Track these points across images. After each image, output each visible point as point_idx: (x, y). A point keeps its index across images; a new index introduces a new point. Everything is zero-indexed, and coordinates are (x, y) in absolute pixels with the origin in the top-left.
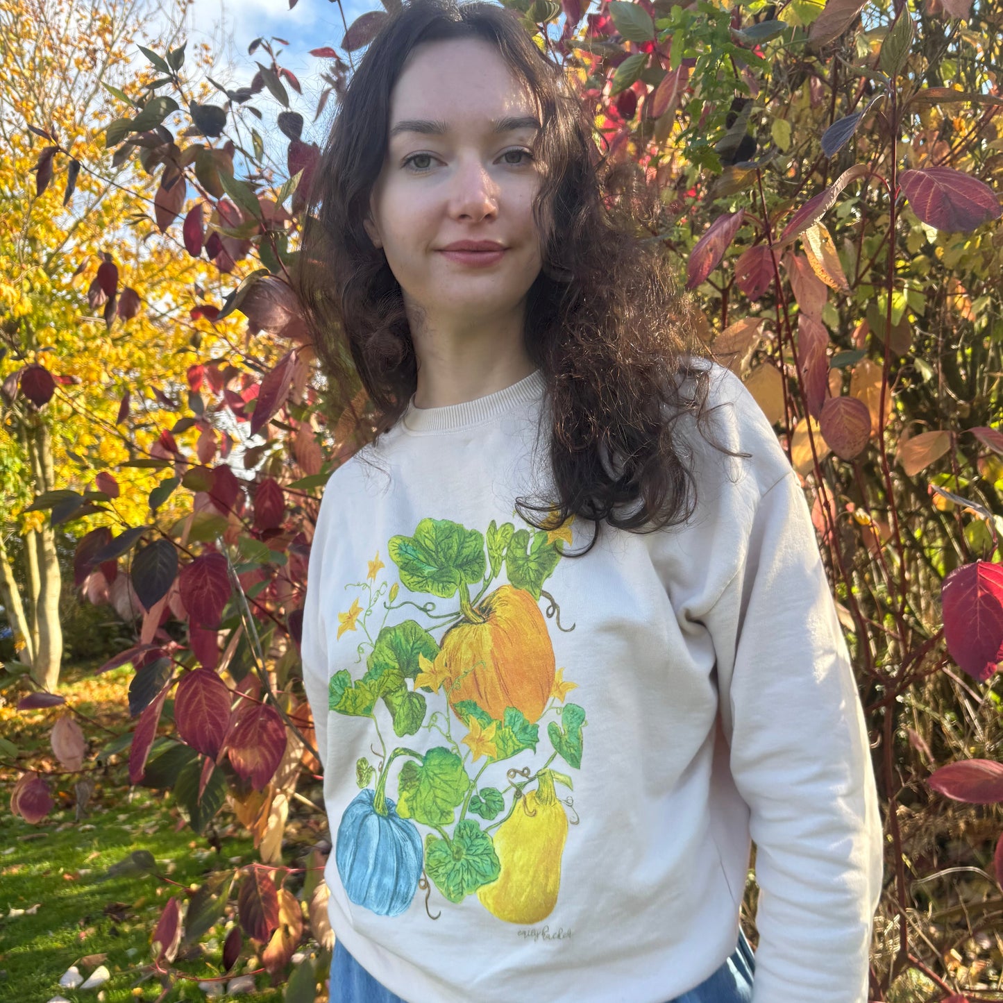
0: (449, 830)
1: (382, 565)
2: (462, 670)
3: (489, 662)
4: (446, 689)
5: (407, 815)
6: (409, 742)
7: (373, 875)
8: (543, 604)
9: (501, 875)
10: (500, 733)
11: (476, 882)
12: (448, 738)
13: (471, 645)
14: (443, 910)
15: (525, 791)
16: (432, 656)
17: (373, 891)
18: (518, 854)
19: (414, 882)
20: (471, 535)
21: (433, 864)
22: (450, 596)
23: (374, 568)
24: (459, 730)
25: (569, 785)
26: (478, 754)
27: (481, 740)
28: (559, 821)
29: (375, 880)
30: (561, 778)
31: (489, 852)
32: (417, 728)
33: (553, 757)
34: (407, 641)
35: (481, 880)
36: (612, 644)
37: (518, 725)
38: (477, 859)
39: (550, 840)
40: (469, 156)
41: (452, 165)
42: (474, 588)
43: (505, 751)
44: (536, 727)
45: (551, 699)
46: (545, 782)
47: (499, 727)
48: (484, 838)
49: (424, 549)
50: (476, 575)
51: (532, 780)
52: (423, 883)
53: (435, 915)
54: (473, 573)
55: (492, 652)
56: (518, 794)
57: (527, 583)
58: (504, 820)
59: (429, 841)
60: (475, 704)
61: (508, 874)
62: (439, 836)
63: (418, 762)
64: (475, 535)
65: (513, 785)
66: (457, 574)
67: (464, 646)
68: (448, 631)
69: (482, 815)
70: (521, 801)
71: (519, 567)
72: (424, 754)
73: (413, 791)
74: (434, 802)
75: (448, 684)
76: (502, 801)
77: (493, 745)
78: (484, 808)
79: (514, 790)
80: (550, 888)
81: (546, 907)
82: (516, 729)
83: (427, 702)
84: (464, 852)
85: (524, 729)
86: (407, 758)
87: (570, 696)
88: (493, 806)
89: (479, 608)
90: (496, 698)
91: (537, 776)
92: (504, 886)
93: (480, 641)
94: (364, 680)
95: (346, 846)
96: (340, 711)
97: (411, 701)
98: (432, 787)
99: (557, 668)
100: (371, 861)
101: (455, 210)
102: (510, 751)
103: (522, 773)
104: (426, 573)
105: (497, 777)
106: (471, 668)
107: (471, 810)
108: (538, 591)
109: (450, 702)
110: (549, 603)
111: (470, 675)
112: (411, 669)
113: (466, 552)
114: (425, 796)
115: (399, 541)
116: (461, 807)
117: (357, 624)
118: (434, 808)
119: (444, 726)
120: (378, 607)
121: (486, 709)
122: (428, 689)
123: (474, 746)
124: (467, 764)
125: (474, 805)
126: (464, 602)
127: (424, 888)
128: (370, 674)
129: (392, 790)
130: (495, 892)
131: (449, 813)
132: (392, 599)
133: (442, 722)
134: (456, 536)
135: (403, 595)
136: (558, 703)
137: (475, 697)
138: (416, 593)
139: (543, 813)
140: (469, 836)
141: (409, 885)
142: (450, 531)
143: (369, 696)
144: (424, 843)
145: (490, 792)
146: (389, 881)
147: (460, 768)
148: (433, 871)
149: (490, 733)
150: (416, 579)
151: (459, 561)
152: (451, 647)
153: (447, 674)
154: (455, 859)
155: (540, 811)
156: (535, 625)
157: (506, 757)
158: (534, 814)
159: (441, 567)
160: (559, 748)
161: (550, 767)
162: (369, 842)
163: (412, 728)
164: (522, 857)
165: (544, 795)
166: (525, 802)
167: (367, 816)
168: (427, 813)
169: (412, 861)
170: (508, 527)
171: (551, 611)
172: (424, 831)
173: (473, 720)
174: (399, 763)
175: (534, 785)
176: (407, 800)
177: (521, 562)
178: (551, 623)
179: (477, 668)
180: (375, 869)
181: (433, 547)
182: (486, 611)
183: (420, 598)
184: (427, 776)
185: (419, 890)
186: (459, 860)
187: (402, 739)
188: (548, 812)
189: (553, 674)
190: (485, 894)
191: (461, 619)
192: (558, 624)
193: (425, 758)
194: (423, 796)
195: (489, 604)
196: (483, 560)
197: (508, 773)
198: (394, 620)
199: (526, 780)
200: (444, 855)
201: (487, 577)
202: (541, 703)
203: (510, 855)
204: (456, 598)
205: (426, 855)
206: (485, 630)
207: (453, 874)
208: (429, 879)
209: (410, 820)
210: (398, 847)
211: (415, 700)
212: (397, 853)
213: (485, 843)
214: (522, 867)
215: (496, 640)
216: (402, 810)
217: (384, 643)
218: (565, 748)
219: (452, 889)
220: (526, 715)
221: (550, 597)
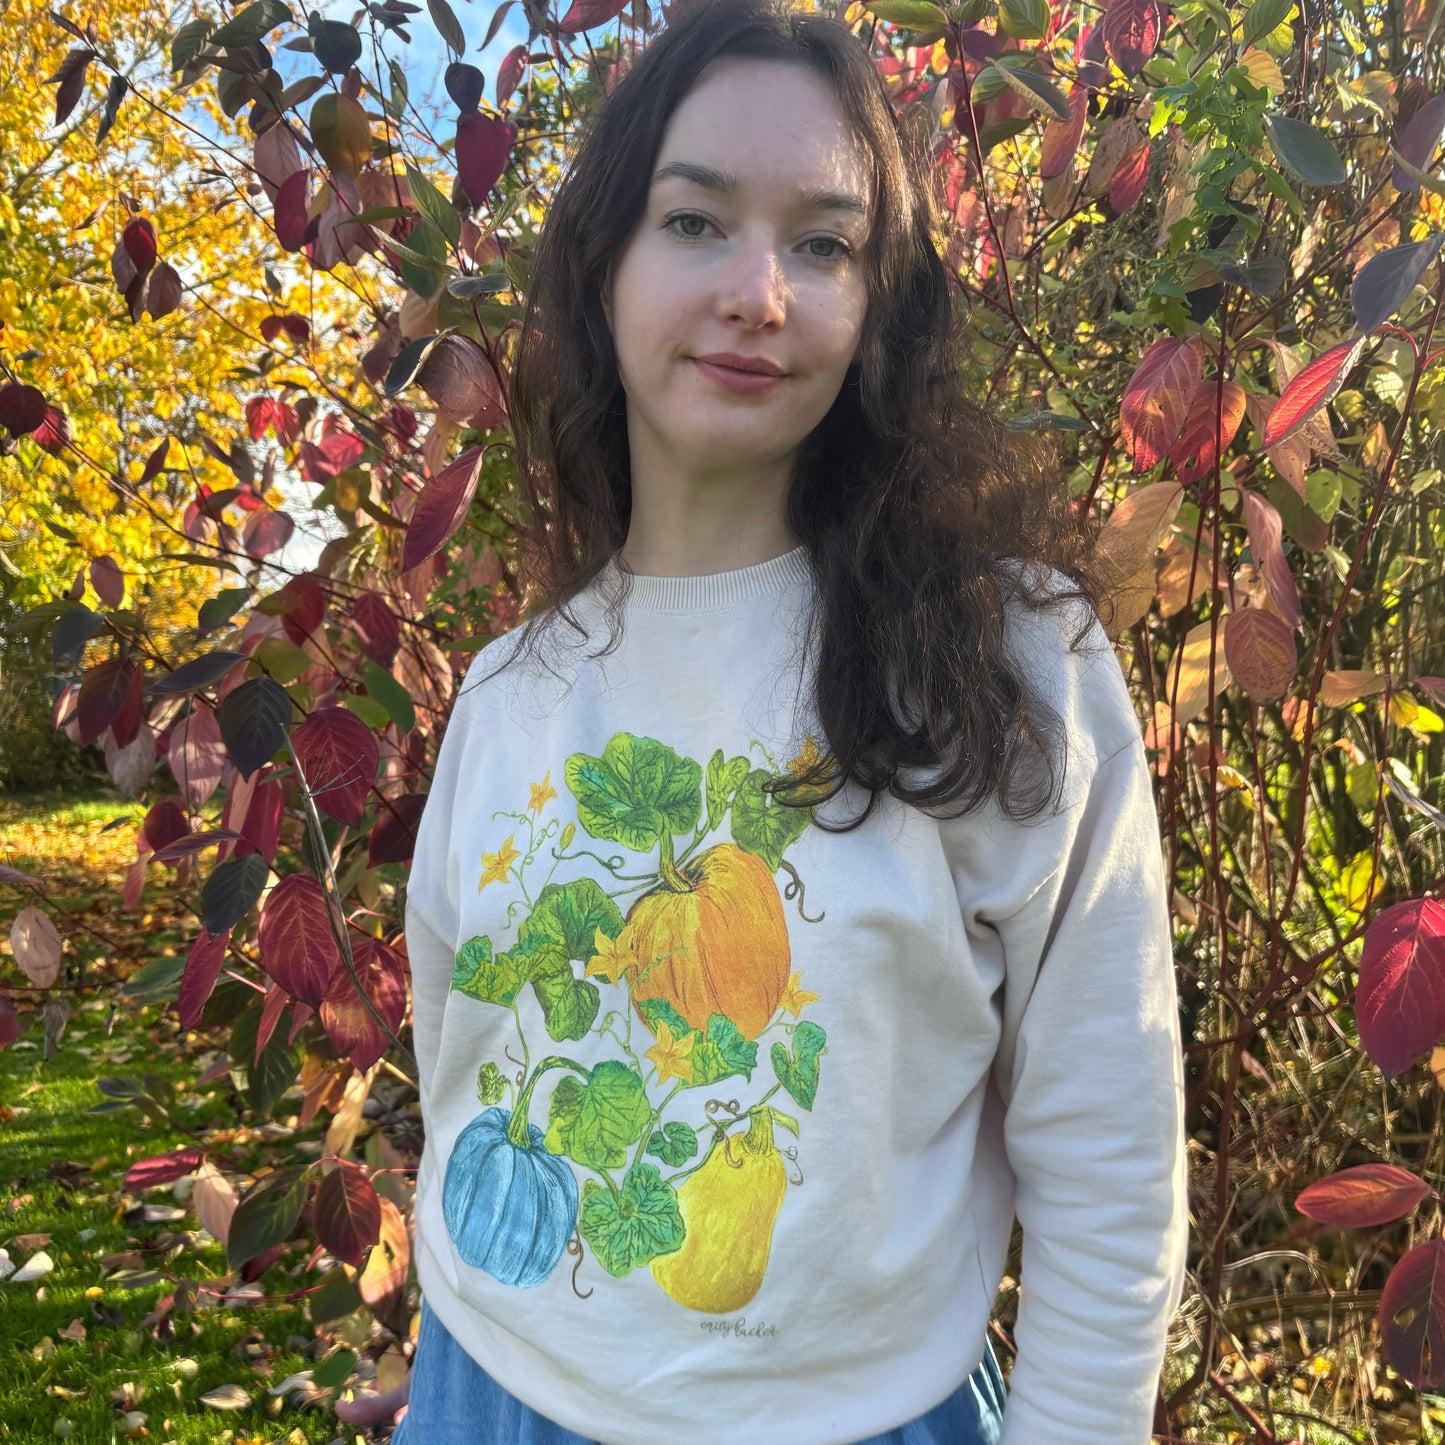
0: (618, 1176)
1: (553, 794)
2: (654, 956)
3: (692, 949)
4: (629, 981)
5: (560, 1150)
6: (570, 1049)
7: (499, 1228)
8: (782, 878)
9: (685, 1244)
10: (699, 1047)
11: (650, 1249)
12: (627, 1048)
13: (669, 922)
14: (596, 1286)
15: (729, 1132)
16: (613, 932)
17: (498, 1250)
18: (711, 1217)
19: (560, 1243)
20: (684, 764)
21: (591, 1220)
22: (647, 849)
23: (540, 796)
24: (641, 1038)
25: (794, 1131)
26: (665, 1074)
27: (671, 1055)
28: (775, 1177)
29: (502, 1236)
30: (784, 1119)
31: (671, 1210)
32: (584, 1032)
33: (775, 1090)
34: (581, 908)
35: (656, 1249)
36: (871, 944)
37: (727, 1041)
38: (653, 1219)
39: (758, 1203)
40: (760, 233)
41: (732, 239)
42: (681, 842)
43: (704, 1074)
44: (754, 1047)
45: (779, 1011)
46: (759, 1122)
47: (699, 1040)
48: (666, 1191)
49: (614, 777)
50: (686, 824)
51: (741, 1118)
52: (573, 1246)
53: (584, 1291)
54: (682, 819)
55: (698, 935)
56: (719, 1136)
57: (762, 846)
58: (696, 1169)
59: (588, 1189)
60: (668, 1005)
61: (695, 1242)
62: (602, 1184)
63: (581, 1079)
64: (689, 765)
65: (713, 1121)
66: (659, 818)
67: (659, 923)
68: (639, 900)
69: (664, 1159)
70: (721, 1146)
71: (751, 822)
72: (590, 1069)
73: (570, 1118)
74: (600, 1136)
75: (633, 974)
76: (694, 1142)
77: (687, 1063)
78: (668, 1150)
79: (714, 1129)
80: (753, 1267)
81: (745, 1291)
82: (724, 1045)
83: (601, 997)
84: (636, 1208)
85: (736, 1047)
86: (565, 1072)
87: (807, 1012)
88: (680, 1146)
89: (685, 871)
90: (699, 999)
91: (749, 1113)
92: (688, 1261)
93: (682, 917)
94: (510, 955)
95: (460, 1183)
96: (468, 993)
97: (578, 993)
98: (598, 1115)
99: (793, 970)
100: (498, 1209)
101: (725, 307)
102: (712, 1075)
103: (727, 1108)
104: (614, 814)
105: (690, 1108)
106: (666, 954)
107: (650, 1152)
108: (775, 860)
109: (632, 999)
110: (790, 879)
111: (664, 965)
112: (583, 948)
113: (674, 788)
114: (588, 1126)
115: (580, 763)
116: (635, 1146)
117: (509, 873)
118: (599, 1144)
119: (622, 1033)
120: (543, 854)
121: (683, 1014)
122: (604, 979)
123: (660, 1064)
124: (649, 1088)
125: (654, 1144)
126: (666, 861)
127: (574, 1252)
128: (521, 947)
129: (539, 1112)
130: (674, 1266)
131: (619, 1153)
132: (565, 845)
133: (618, 1026)
134: (661, 764)
135: (581, 841)
136: (789, 1019)
137: (669, 995)
138: (600, 840)
139: (753, 1164)
140: (645, 1185)
141: (553, 1246)
142: (653, 754)
143: (513, 978)
144: (581, 1191)
145: (677, 1129)
146: (523, 1239)
147: (639, 1092)
148: (591, 1231)
149: (686, 1046)
150: (600, 820)
151: (663, 800)
152: (641, 921)
153: (633, 960)
154: (622, 1217)
155: (748, 1161)
156: (766, 906)
157: (706, 1082)
158: (740, 1164)
159: (637, 807)
160: (785, 1079)
161: (770, 1102)
162: (497, 1179)
163: (577, 1031)
164: (718, 1221)
165: (757, 1140)
166: (728, 1147)
167: (495, 1146)
168: (589, 1150)
169: (561, 1212)
170: (741, 763)
171: (791, 890)
172: (582, 1174)
173: (663, 1026)
174: (553, 1077)
175: (745, 1125)
176: (560, 1130)
177: (754, 815)
178: (790, 907)
179: (675, 956)
180: (503, 1219)
181: (628, 776)
182: (694, 876)
183: (604, 848)
184: (593, 1099)
185: (566, 1254)
186: (628, 1218)
187: (559, 1045)
188: (760, 1163)
189: (786, 978)
190: (661, 1268)
191: (659, 885)
192: (801, 909)
193: (592, 1075)
194: (585, 1127)
195: (698, 866)
196: (698, 803)
197: (707, 1105)
198: (565, 875)
199: (733, 1117)
200: (608, 1210)
201: (700, 829)
202: (764, 1013)
203: (700, 1218)
204: (655, 853)
205: (582, 1208)
206: (691, 903)
207: (617, 1239)
208: (583, 1241)
209: (564, 1158)
210: (542, 1192)
211: (584, 993)
212: (539, 1200)
213: (666, 1197)
214: (716, 1236)
215: (704, 918)
216: (553, 1143)
217: (547, 906)
218: (793, 1080)
219: (614, 1257)
220: (740, 1028)
221: (792, 871)
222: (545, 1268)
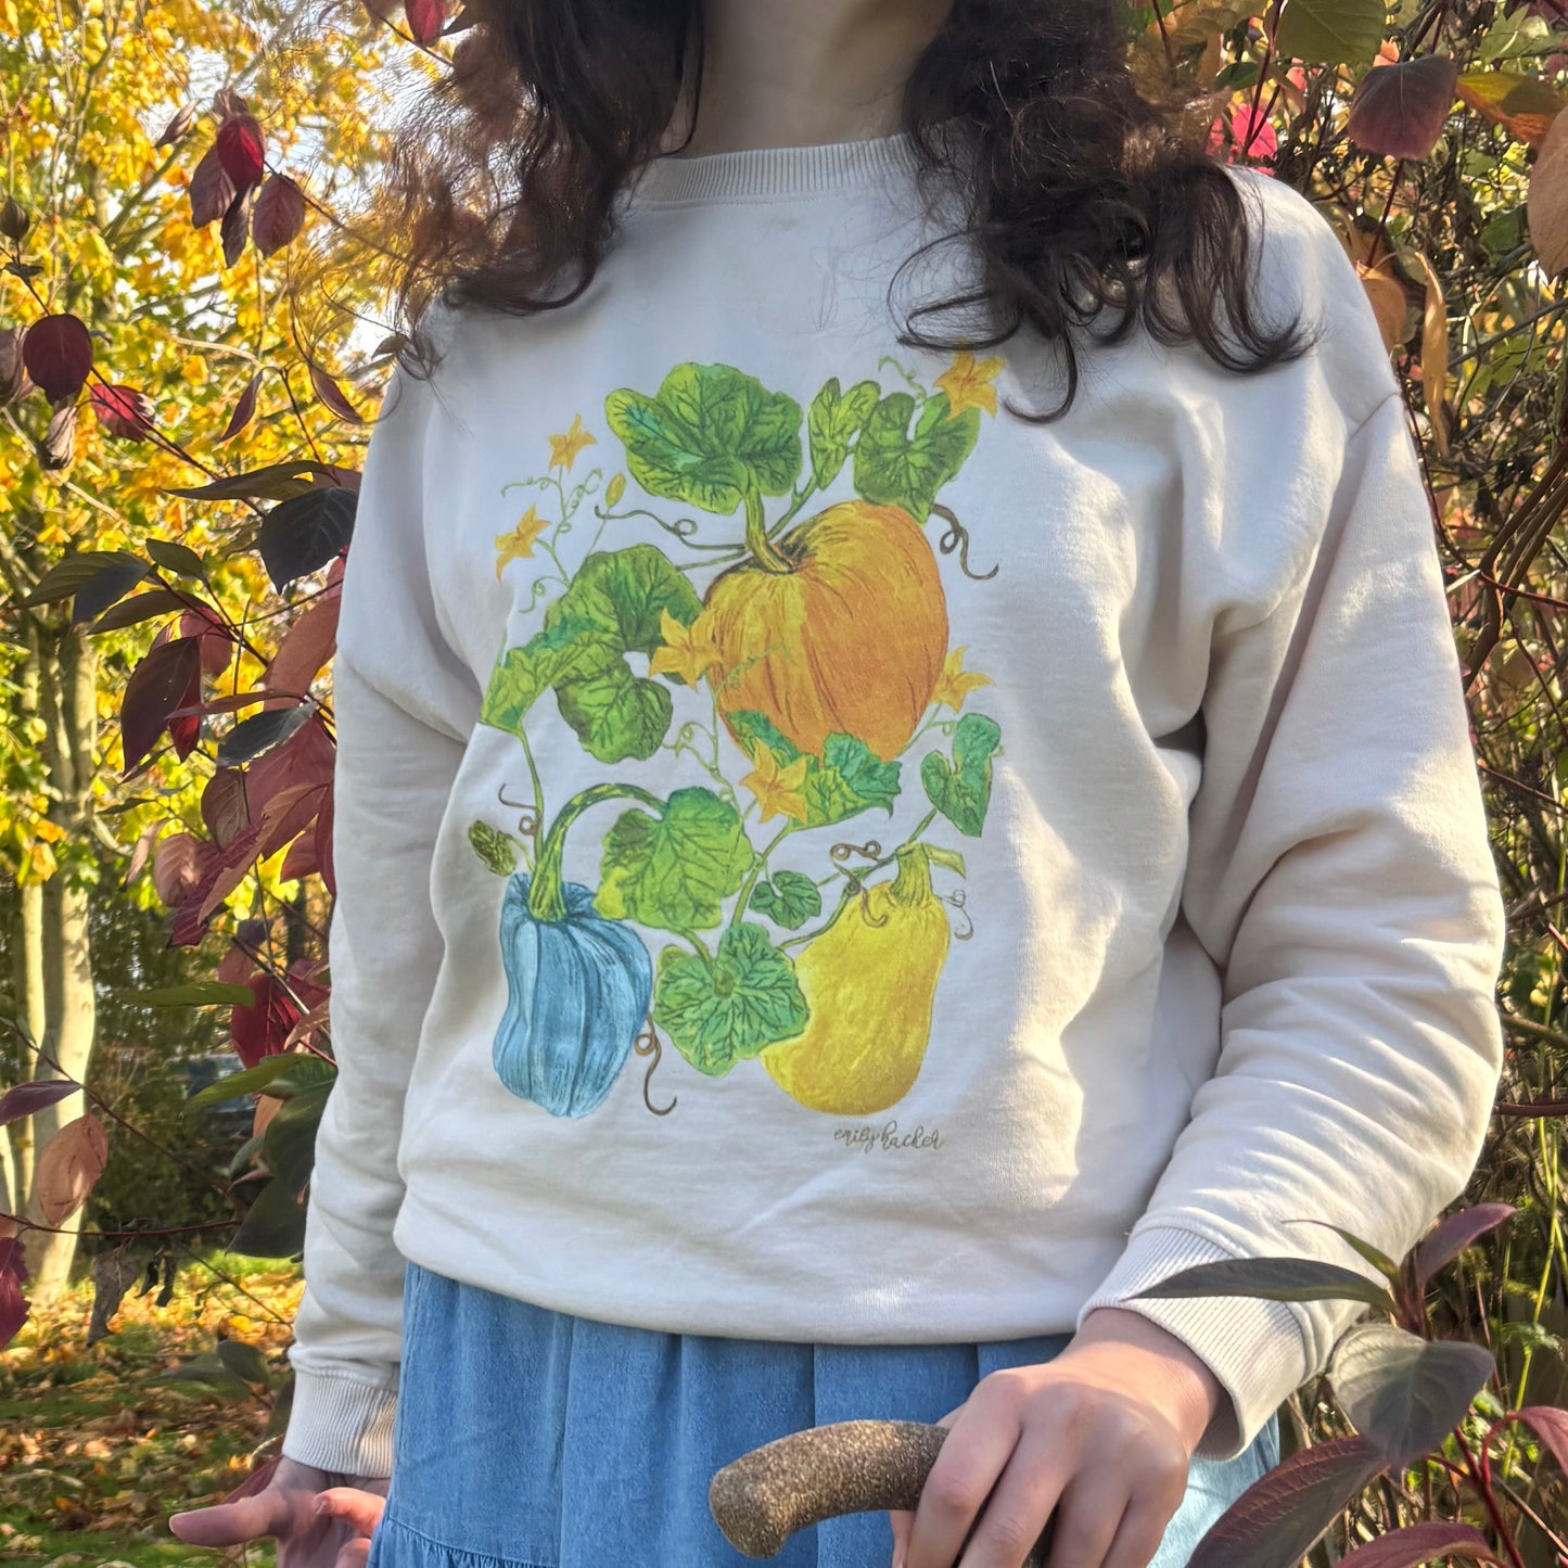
0: (711, 939)
1: (588, 439)
2: (745, 654)
3: (797, 649)
4: (713, 685)
5: (620, 911)
6: (631, 771)
7: (532, 1041)
8: (935, 528)
9: (809, 1026)
10: (814, 777)
11: (760, 1035)
12: (714, 771)
13: (762, 610)
14: (682, 1093)
15: (866, 883)
16: (687, 617)
17: (539, 1072)
18: (845, 991)
19: (623, 1043)
20: (775, 401)
21: (673, 1001)
22: (727, 511)
23: (568, 446)
24: (734, 762)
25: (959, 869)
26: (769, 810)
27: (774, 786)
28: (933, 934)
29: (537, 1051)
30: (944, 856)
31: (788, 984)
32: (653, 749)
33: (928, 820)
34: (640, 582)
35: (769, 1033)
37: (855, 763)
38: (762, 995)
39: (910, 968)
42: (775, 505)
43: (825, 811)
44: (895, 768)
45: (932, 708)
46: (912, 866)
47: (814, 768)
48: (778, 960)
49: (675, 421)
50: (780, 481)
51: (884, 863)
52: (644, 1043)
53: (660, 1105)
54: (773, 474)
55: (804, 630)
56: (853, 887)
57: (903, 492)
58: (820, 932)
59: (668, 957)
60: (767, 721)
61: (824, 1025)
62: (690, 950)
63: (652, 813)
64: (783, 403)
65: (843, 871)
66: (743, 470)
67: (749, 610)
68: (720, 578)
69: (775, 918)
70: (857, 899)
71: (885, 466)
72: (664, 798)
73: (636, 867)
74: (682, 886)
75: (717, 675)
76: (817, 898)
77: (800, 797)
78: (778, 906)
79: (845, 879)
80: (909, 1048)
81: (897, 1082)
82: (849, 772)
83: (674, 700)
84: (738, 981)
85: (869, 771)
86: (629, 803)
87: (973, 700)
88: (797, 904)
89: (782, 546)
90: (808, 714)
91: (896, 855)
92: (816, 1045)
93: (780, 605)
94: (528, 650)
97: (640, 697)
98: (678, 857)
99: (952, 647)
100: (528, 1015)
102: (835, 811)
103: (864, 852)
104: (679, 466)
105: (808, 855)
106: (761, 653)
107: (755, 908)
108: (925, 506)
109: (718, 708)
110: (948, 526)
111: (759, 667)
112: (646, 636)
113: (762, 431)
114: (664, 874)
115: (628, 400)
116: (734, 899)
117: (535, 547)
118: (682, 896)
119: (707, 752)
120: (582, 516)
121: (789, 733)
122: (677, 678)
123: (763, 796)
124: (751, 823)
125: (760, 897)
126: (755, 528)
127: (645, 1052)
128: (546, 637)
129: (585, 865)
130: (797, 1055)
131: (710, 908)
132: (612, 501)
133: (701, 741)
134: (742, 399)
135: (633, 495)
137: (768, 709)
138: (661, 498)
139: (901, 921)
140: (749, 952)
141: (612, 1049)
142: (731, 387)
144: (656, 963)
145: (791, 880)
146: (568, 1047)
147: (735, 829)
148: (673, 1017)
149: (795, 775)
150: (658, 473)
151: (748, 448)
152: (725, 606)
153: (716, 657)
154: (718, 992)
155: (895, 916)
156: (913, 570)
157: (828, 821)
158: (884, 920)
159: (711, 455)
160: (941, 802)
161: (923, 837)
162: (522, 974)
163: (641, 748)
164: (851, 994)
165: (908, 889)
166: (866, 901)
167: (517, 928)
168: (665, 906)
169: (623, 999)
170: (867, 389)
171: (949, 541)
172: (656, 939)
173: (762, 747)
174: (606, 813)
175: (891, 871)
176: (621, 884)
177: (890, 455)
178: (948, 564)
179: (773, 656)
180: (534, 1028)
181: (695, 419)
182: (795, 553)
183: (670, 510)
184: (670, 838)
185: (634, 1058)
186: (727, 995)
187: (615, 767)
188: (912, 918)
189: (941, 660)
190: (776, 1058)
191: (745, 561)
192: (964, 564)
193: (668, 806)
194: (660, 876)
195: (800, 539)
196: (797, 454)
197: (833, 851)
198: (616, 538)
199: (874, 863)
200: (698, 985)
201: (800, 489)
202: (908, 718)
203: (829, 993)
204: (740, 517)
205: (658, 986)
206: (792, 588)
207: (713, 1022)
208: (661, 1034)
209: (627, 923)
210: (593, 976)
211: (650, 695)
212: (588, 990)
213: (779, 968)
214: (853, 1014)
215: (814, 608)
216: (609, 903)
217: (591, 579)
218: (954, 798)
219: (709, 1047)
220: (874, 747)
221: (948, 514)
222: (601, 1082)
